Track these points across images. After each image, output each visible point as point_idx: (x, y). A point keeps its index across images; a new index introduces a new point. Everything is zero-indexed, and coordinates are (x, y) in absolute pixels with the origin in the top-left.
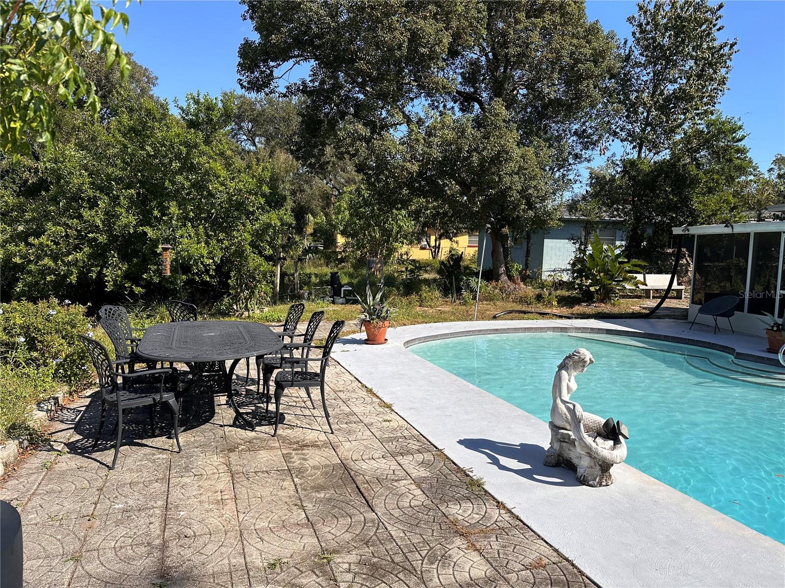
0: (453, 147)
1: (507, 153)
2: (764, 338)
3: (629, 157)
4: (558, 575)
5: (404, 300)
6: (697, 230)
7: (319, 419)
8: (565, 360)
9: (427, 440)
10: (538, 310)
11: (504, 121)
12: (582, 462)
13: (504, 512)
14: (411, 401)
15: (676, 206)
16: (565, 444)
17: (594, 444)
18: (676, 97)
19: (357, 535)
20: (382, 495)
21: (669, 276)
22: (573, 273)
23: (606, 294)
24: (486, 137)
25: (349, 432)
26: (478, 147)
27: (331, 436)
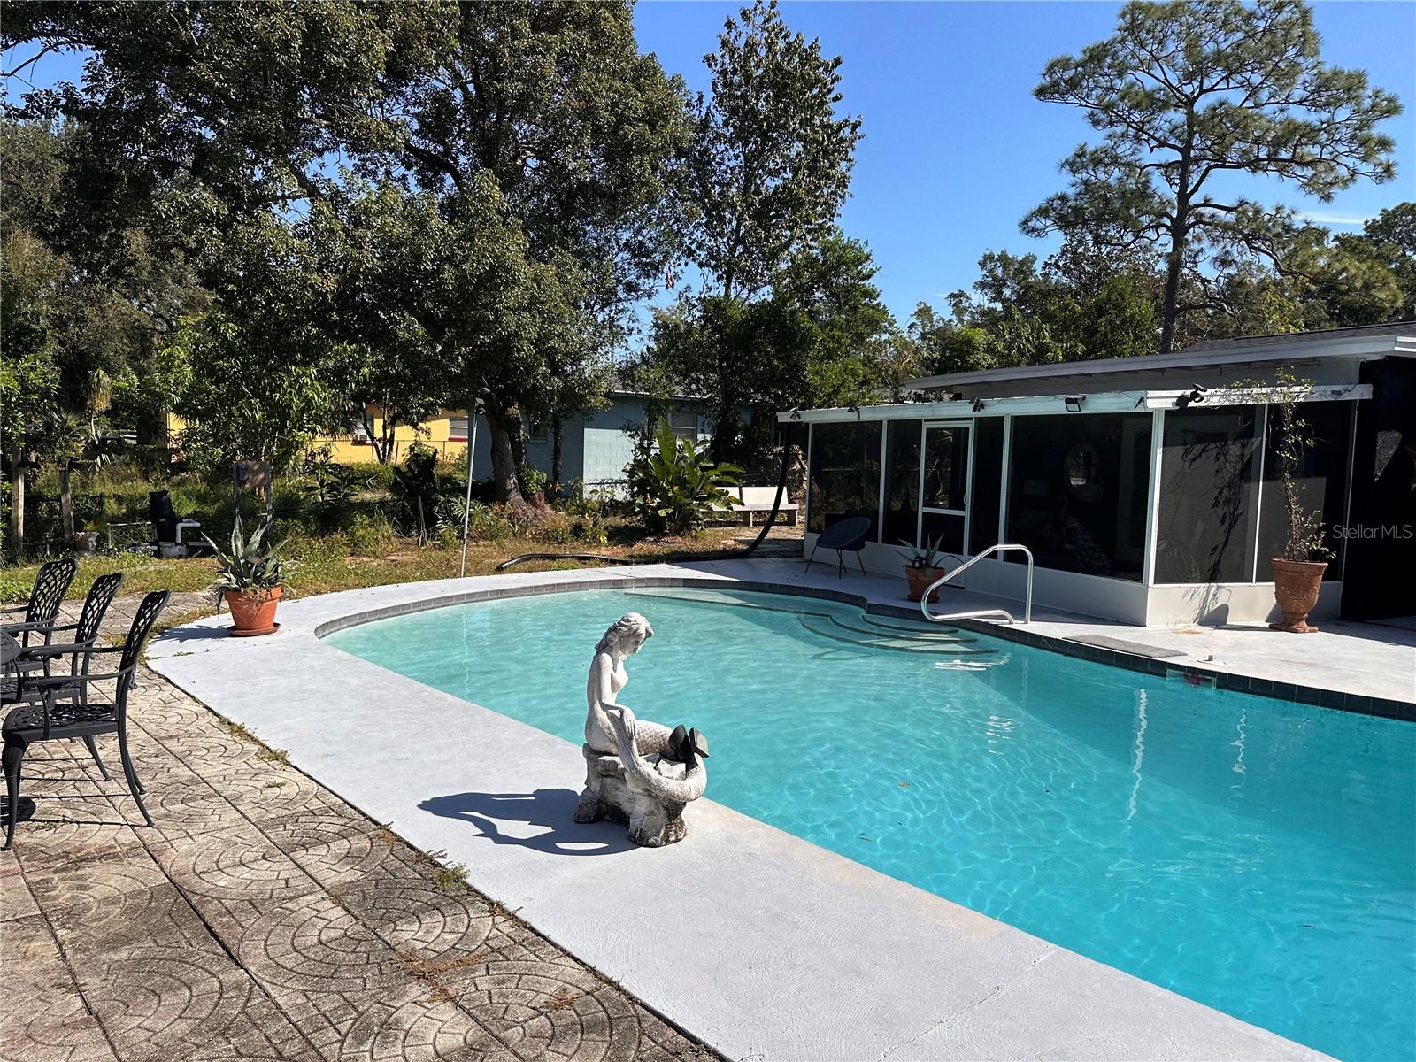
0: (405, 251)
1: (507, 271)
2: (902, 579)
3: (711, 293)
4: (595, 1012)
5: (318, 544)
6: (813, 416)
7: (118, 801)
8: (607, 634)
9: (359, 811)
10: (576, 553)
11: (499, 212)
12: (637, 807)
13: (502, 919)
14: (326, 741)
15: (782, 378)
16: (608, 780)
17: (654, 774)
18: (780, 201)
19: (203, 1021)
20: (259, 932)
21: (775, 489)
22: (631, 487)
23: (684, 522)
24: (468, 236)
25: (189, 819)
26: (454, 255)
27: (147, 833)
